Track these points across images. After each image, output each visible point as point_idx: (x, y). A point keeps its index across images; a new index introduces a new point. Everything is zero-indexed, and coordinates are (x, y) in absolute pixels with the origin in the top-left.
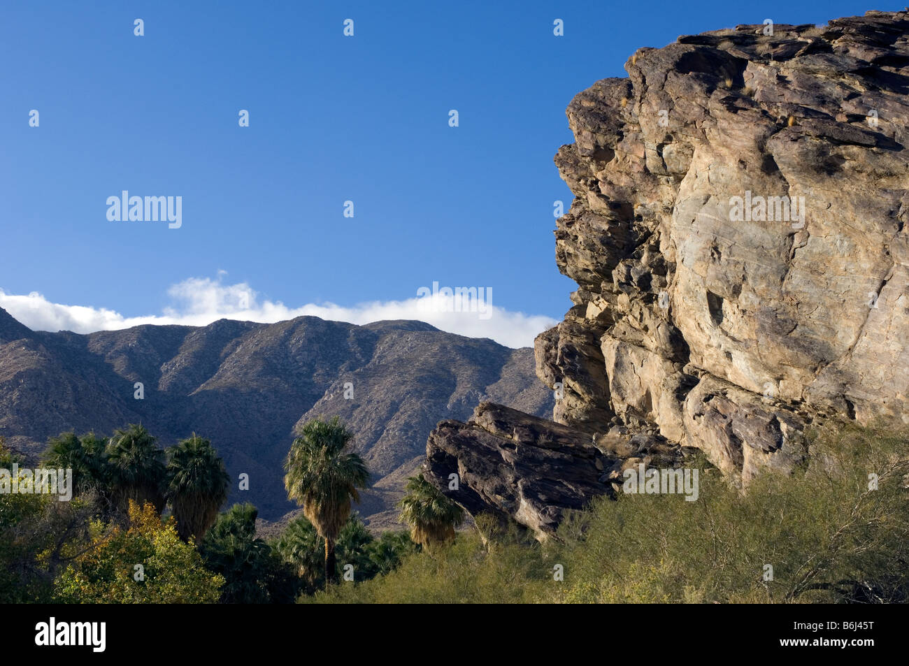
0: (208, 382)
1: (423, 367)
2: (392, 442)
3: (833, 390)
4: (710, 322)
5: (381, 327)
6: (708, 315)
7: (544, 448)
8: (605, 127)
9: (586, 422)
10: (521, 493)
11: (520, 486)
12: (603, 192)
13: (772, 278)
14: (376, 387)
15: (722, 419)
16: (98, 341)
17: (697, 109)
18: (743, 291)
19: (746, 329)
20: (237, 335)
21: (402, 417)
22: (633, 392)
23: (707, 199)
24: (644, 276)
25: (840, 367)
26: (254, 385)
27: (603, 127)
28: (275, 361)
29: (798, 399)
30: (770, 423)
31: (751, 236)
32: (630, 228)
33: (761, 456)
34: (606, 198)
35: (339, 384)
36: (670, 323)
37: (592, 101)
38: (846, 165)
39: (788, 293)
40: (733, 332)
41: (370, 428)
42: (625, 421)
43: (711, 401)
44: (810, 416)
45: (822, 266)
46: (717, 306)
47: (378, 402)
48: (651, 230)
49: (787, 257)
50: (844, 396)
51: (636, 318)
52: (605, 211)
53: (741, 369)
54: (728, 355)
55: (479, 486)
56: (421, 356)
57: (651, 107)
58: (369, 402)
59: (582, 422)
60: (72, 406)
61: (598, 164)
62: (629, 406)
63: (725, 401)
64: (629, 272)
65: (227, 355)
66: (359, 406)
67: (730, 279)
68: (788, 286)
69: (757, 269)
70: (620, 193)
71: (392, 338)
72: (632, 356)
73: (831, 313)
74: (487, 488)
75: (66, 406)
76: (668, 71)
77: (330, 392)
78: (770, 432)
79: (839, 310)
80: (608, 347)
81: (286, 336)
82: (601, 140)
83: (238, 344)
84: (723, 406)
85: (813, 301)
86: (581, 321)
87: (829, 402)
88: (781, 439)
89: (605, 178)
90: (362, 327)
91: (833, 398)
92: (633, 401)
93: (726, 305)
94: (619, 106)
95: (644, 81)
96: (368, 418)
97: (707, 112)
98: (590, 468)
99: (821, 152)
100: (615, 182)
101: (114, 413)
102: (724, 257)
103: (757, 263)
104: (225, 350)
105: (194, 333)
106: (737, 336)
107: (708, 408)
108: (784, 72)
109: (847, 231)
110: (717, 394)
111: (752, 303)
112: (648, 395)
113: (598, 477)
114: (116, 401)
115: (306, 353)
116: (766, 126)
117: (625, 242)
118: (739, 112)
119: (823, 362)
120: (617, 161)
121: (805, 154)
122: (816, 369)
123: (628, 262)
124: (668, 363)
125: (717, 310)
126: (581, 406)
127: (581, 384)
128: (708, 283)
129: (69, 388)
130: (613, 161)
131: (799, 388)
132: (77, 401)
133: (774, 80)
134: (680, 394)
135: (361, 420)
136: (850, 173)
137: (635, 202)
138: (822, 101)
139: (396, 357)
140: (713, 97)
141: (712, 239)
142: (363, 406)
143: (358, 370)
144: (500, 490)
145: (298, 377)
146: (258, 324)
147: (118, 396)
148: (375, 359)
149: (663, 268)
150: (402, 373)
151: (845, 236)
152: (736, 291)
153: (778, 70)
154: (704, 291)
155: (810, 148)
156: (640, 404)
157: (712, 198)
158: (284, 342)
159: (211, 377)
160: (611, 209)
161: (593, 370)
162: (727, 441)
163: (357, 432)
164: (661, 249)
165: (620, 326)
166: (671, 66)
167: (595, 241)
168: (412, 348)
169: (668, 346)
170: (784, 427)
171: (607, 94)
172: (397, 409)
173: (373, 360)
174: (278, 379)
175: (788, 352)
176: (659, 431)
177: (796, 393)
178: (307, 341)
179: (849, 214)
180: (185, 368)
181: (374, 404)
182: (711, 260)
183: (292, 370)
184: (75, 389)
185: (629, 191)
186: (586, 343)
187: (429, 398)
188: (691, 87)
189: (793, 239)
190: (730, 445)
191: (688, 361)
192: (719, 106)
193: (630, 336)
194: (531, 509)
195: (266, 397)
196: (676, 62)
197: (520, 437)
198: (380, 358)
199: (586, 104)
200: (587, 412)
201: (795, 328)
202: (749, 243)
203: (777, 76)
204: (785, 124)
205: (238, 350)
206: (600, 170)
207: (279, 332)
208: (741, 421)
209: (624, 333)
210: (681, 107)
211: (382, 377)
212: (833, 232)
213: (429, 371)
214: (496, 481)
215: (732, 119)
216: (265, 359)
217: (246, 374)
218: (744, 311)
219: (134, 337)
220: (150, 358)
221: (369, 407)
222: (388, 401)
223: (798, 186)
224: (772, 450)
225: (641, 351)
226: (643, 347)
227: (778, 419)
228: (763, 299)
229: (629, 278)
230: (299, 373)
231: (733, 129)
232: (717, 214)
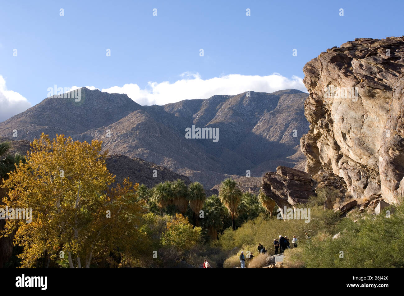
0: (211, 121)
1: (297, 109)
2: (287, 140)
3: (374, 163)
4: (343, 140)
5: (279, 93)
6: (342, 138)
7: (295, 180)
8: (314, 75)
9: (314, 167)
10: (288, 195)
11: (288, 193)
12: (314, 97)
13: (358, 128)
14: (279, 118)
15: (346, 170)
16: (167, 108)
17: (336, 75)
18: (351, 132)
19: (352, 143)
20: (221, 101)
21: (290, 129)
22: (326, 159)
23: (341, 103)
24: (326, 124)
25: (376, 156)
26: (230, 121)
27: (313, 75)
28: (238, 111)
29: (366, 165)
30: (358, 172)
31: (352, 115)
32: (322, 108)
33: (356, 182)
34: (314, 99)
35: (264, 118)
36: (334, 139)
37: (310, 66)
38: (377, 95)
39: (362, 133)
40: (349, 144)
41: (278, 135)
42: (323, 168)
43: (344, 164)
44: (369, 170)
45: (371, 125)
46: (345, 136)
47: (280, 124)
48: (328, 109)
49: (362, 122)
50: (377, 165)
51: (325, 136)
52: (314, 103)
53: (351, 155)
54: (348, 150)
55: (277, 193)
56: (296, 104)
57: (324, 73)
58: (277, 124)
59: (313, 167)
60: (159, 135)
61: (312, 87)
62: (325, 163)
63: (347, 165)
64: (322, 122)
65: (218, 109)
66: (272, 126)
67: (347, 128)
68: (363, 130)
69: (354, 126)
70: (319, 98)
71: (284, 97)
72: (325, 148)
73: (374, 139)
74: (279, 194)
75: (157, 135)
76: (328, 62)
77: (260, 121)
78: (358, 175)
79: (376, 139)
80: (319, 144)
81: (241, 100)
82: (313, 80)
83: (222, 105)
84: (346, 166)
85: (369, 136)
86: (312, 135)
87: (373, 166)
88: (361, 177)
89: (315, 92)
90: (271, 94)
91: (374, 165)
92: (326, 162)
93: (347, 136)
94: (318, 68)
95: (322, 65)
96: (276, 131)
97: (339, 76)
98: (309, 186)
99: (369, 91)
100: (317, 93)
101: (176, 137)
102: (345, 121)
103: (354, 123)
104: (217, 108)
105: (205, 102)
106: (350, 145)
107: (343, 167)
108: (362, 63)
109: (378, 115)
110: (345, 162)
111: (353, 136)
112: (330, 159)
113: (311, 189)
114: (176, 131)
115: (249, 106)
116: (355, 82)
117: (321, 113)
118: (348, 77)
119: (372, 154)
120: (318, 86)
121: (365, 92)
122: (370, 156)
123: (322, 119)
124: (335, 151)
125: (345, 137)
126: (312, 162)
127: (312, 156)
128: (341, 129)
129: (158, 128)
130: (317, 86)
131: (366, 162)
132: (161, 133)
133: (358, 65)
134: (337, 161)
135: (274, 132)
136: (378, 97)
137: (323, 100)
138: (371, 73)
139: (286, 105)
140: (341, 71)
141: (342, 116)
142: (274, 126)
143: (271, 112)
144: (283, 194)
145: (247, 116)
146: (229, 96)
147: (177, 129)
148: (278, 107)
149: (331, 121)
150: (289, 112)
151: (377, 116)
152: (349, 132)
153: (360, 62)
154: (340, 132)
155: (366, 90)
156: (328, 163)
157: (342, 103)
158: (241, 102)
159: (212, 119)
160: (316, 102)
161: (315, 151)
162: (347, 177)
163: (272, 137)
164: (331, 116)
165: (322, 138)
166: (329, 61)
167: (312, 113)
168: (292, 101)
169: (334, 146)
170: (362, 173)
171: (314, 64)
172: (288, 127)
173: (277, 107)
174: (239, 118)
175: (362, 151)
176: (332, 172)
177: (365, 163)
178: (249, 102)
179: (377, 110)
180: (202, 116)
181: (279, 125)
182: (342, 122)
183: (245, 114)
184: (160, 128)
185: (321, 97)
186: (313, 142)
187: (301, 121)
188: (335, 68)
189: (364, 116)
190: (348, 178)
191: (340, 150)
192: (342, 75)
193: (324, 142)
194: (291, 199)
195: (235, 125)
196: (330, 59)
197: (289, 177)
198: (280, 106)
199: (308, 67)
200: (314, 164)
201: (364, 144)
202: (352, 118)
203: (360, 64)
204: (360, 82)
205: (222, 107)
206: (313, 89)
207: (238, 98)
208: (350, 171)
209: (323, 141)
210: (332, 74)
211: (281, 114)
212: (374, 115)
213: (300, 110)
214: (281, 191)
215: (346, 79)
216: (233, 110)
217: (226, 116)
218: (351, 138)
219: (181, 105)
220: (188, 113)
221: (277, 126)
222: (284, 124)
223: (364, 100)
224: (358, 180)
225: (328, 146)
226: (328, 145)
227: (360, 171)
228: (356, 135)
229: (322, 124)
230: (247, 115)
231: (346, 82)
232: (343, 108)
